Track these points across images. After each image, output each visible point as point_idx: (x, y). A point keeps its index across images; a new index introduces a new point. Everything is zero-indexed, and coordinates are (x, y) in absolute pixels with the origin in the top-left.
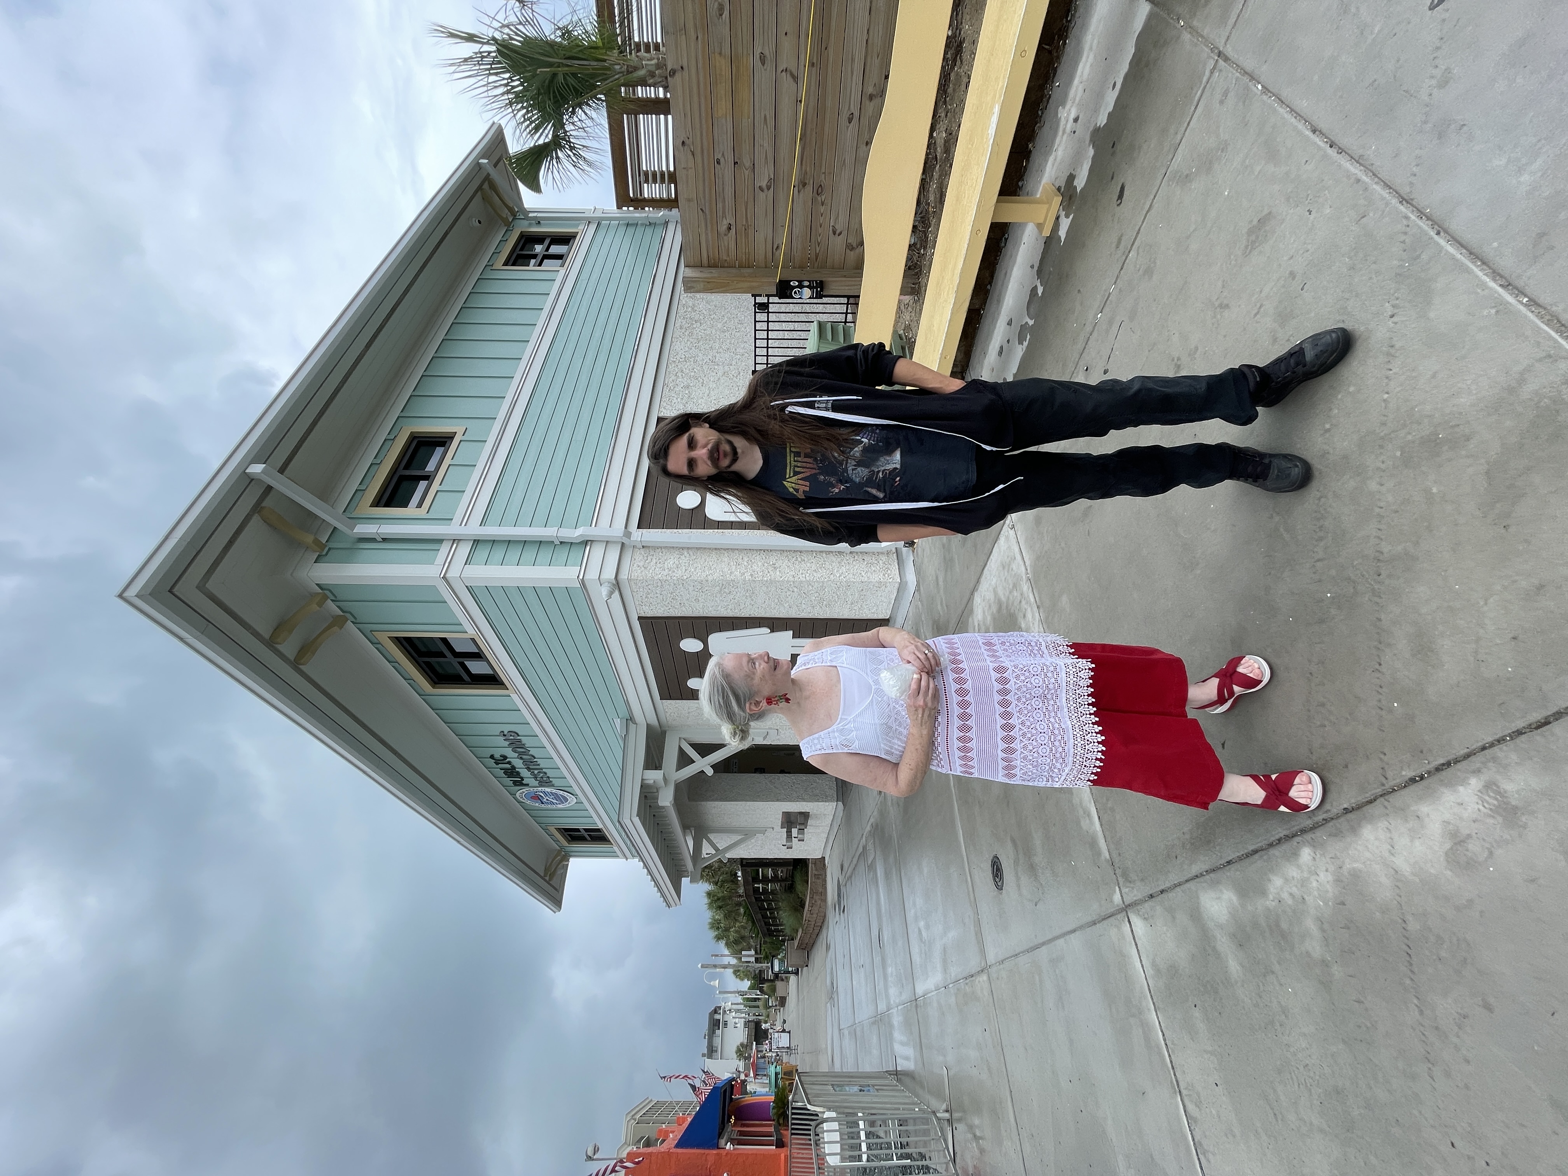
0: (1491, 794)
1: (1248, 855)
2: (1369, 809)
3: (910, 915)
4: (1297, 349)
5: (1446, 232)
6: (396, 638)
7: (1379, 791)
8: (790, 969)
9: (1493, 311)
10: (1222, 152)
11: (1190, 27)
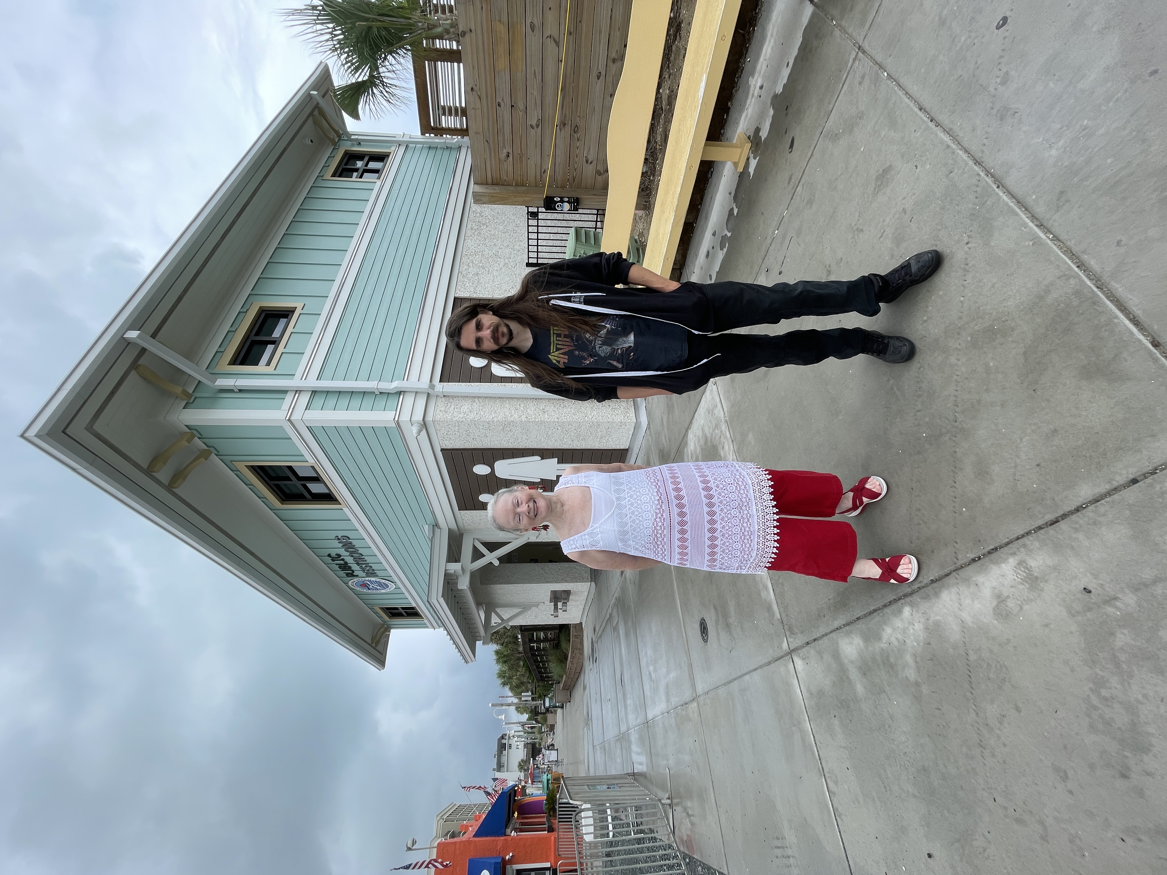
0: (1022, 569)
1: (871, 613)
2: (946, 580)
3: (643, 662)
4: (906, 263)
5: (1003, 186)
6: (252, 466)
7: (952, 568)
8: (557, 705)
9: (1031, 243)
10: (860, 119)
11: (840, 26)
